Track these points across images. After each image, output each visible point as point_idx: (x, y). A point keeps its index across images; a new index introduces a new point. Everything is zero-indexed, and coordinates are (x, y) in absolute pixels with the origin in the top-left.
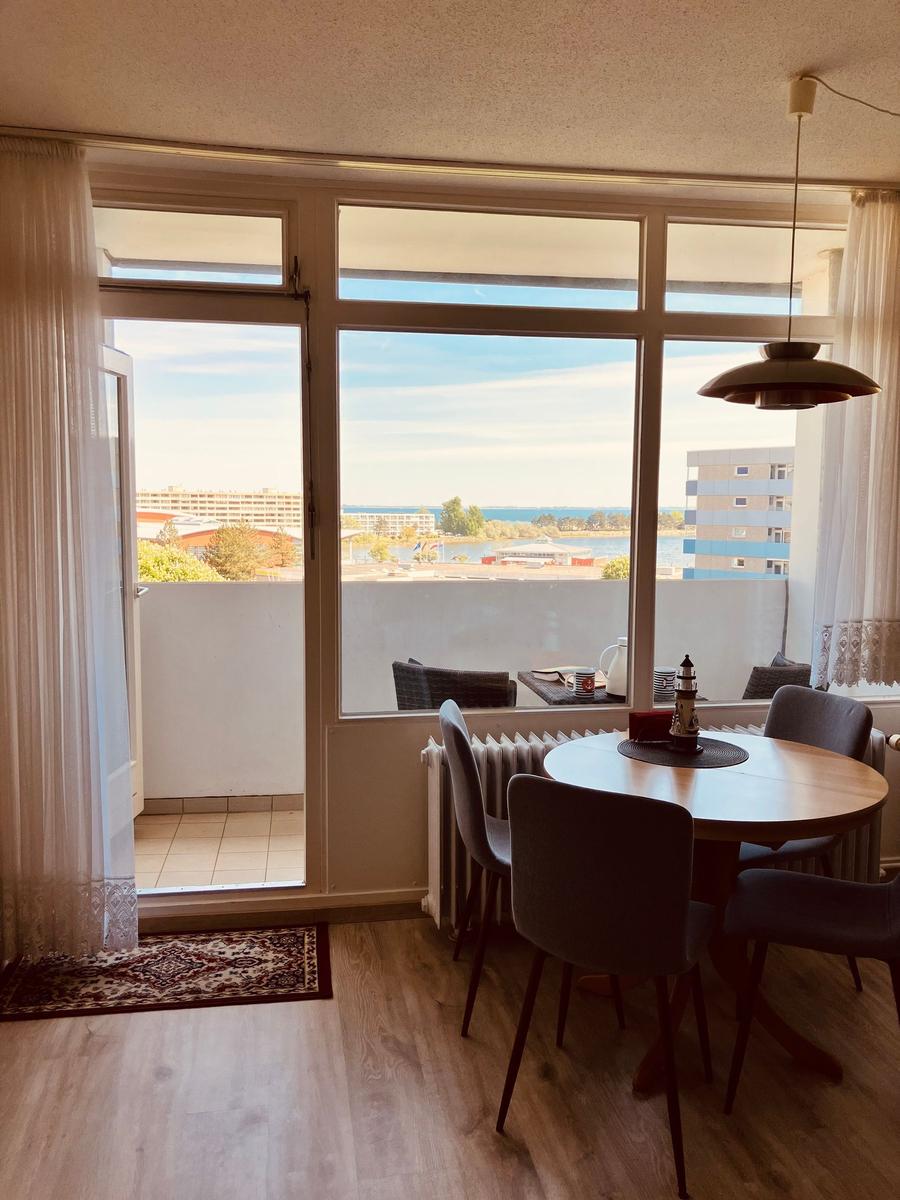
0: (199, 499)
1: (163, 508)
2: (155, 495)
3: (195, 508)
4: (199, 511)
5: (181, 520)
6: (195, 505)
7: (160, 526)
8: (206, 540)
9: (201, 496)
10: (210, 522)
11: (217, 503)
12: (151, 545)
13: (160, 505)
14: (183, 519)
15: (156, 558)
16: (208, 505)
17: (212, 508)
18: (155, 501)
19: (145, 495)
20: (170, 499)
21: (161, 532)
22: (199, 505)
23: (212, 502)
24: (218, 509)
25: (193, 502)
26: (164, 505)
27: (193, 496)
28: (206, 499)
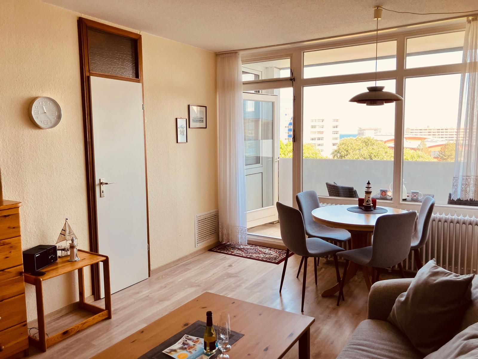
0: (441, 131)
1: (424, 135)
2: (421, 130)
3: (439, 135)
4: (441, 136)
5: (429, 140)
6: (439, 133)
7: (419, 142)
8: (439, 149)
9: (442, 129)
10: (443, 141)
11: (449, 132)
12: (410, 150)
13: (423, 134)
14: (430, 140)
15: (412, 156)
16: (445, 133)
17: (447, 135)
18: (421, 132)
19: (417, 130)
20: (428, 131)
21: (419, 145)
22: (441, 133)
23: (447, 132)
24: (449, 135)
25: (438, 132)
26: (425, 134)
27: (438, 130)
28: (444, 131)
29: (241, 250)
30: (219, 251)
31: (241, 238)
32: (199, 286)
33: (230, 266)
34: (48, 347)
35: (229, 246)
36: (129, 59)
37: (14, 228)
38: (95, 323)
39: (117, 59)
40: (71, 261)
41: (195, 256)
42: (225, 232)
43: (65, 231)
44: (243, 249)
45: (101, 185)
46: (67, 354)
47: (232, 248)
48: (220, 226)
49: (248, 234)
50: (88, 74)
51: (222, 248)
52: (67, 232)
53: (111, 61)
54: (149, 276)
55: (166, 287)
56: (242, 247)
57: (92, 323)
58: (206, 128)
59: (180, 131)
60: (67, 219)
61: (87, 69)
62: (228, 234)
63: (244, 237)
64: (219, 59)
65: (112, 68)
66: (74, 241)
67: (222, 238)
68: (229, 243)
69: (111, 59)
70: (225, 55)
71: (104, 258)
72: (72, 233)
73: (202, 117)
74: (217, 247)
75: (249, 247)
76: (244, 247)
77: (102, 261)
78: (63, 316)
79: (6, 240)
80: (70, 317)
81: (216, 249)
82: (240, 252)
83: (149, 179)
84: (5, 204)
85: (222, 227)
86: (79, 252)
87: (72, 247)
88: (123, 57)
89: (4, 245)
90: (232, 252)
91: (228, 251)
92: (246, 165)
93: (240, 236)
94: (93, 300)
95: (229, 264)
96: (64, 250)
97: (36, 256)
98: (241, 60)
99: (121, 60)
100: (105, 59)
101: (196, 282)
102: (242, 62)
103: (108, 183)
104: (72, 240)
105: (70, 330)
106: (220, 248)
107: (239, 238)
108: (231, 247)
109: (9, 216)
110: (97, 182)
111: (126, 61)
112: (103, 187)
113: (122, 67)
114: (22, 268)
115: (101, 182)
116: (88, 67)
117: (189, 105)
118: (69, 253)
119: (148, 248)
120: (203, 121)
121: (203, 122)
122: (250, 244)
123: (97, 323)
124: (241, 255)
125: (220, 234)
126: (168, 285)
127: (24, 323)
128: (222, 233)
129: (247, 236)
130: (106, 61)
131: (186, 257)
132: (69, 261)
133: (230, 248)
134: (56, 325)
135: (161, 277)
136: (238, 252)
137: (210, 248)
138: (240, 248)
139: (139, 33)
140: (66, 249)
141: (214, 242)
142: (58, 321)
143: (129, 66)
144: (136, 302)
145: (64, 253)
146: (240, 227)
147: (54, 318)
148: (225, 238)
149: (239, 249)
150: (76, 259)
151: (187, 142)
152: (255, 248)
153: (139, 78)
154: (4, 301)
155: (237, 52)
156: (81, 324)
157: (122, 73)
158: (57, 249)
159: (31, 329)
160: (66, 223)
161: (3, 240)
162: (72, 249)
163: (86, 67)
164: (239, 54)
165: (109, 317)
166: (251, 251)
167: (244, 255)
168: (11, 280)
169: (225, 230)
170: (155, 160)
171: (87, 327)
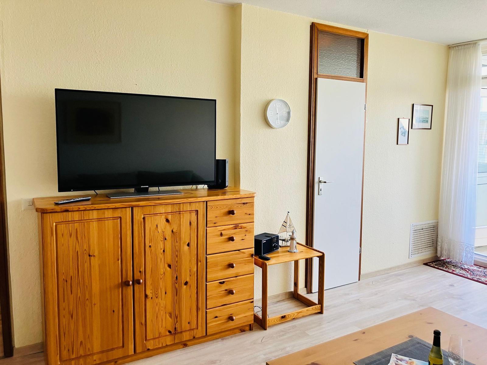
29: (465, 270)
30: (437, 267)
31: (466, 256)
32: (414, 300)
33: (452, 285)
34: (269, 326)
35: (449, 263)
36: (354, 59)
37: (249, 214)
38: (308, 314)
39: (343, 59)
40: (291, 252)
41: (408, 267)
42: (445, 246)
43: (286, 223)
44: (468, 269)
45: (320, 183)
46: (285, 337)
47: (453, 266)
48: (439, 240)
49: (475, 254)
50: (315, 76)
51: (440, 264)
52: (288, 224)
53: (338, 62)
54: (359, 280)
55: (377, 294)
56: (466, 267)
57: (305, 314)
58: (431, 129)
59: (402, 131)
60: (289, 212)
61: (315, 71)
62: (449, 250)
63: (469, 255)
64: (453, 51)
65: (338, 69)
66: (294, 234)
67: (441, 253)
68: (448, 260)
69: (338, 60)
70: (460, 47)
71: (320, 254)
72: (292, 226)
73: (427, 117)
74: (434, 262)
75: (475, 268)
76: (469, 267)
77: (318, 257)
78: (279, 301)
79: (243, 224)
80: (286, 304)
81: (433, 264)
82: (464, 272)
83: (365, 181)
84: (241, 193)
85: (442, 240)
86: (298, 244)
87: (292, 239)
88: (349, 57)
89: (241, 228)
90: (453, 271)
91: (448, 268)
92: (478, 173)
93: (464, 254)
94: (306, 293)
95: (450, 284)
96: (284, 240)
97: (263, 242)
98: (482, 51)
99: (347, 60)
100: (332, 61)
101: (411, 295)
102: (483, 53)
103: (327, 182)
104: (293, 233)
105: (287, 316)
106: (437, 264)
107: (463, 255)
108: (452, 264)
109: (247, 203)
110: (316, 180)
111: (352, 62)
112: (322, 185)
113: (348, 67)
114: (253, 251)
115: (320, 180)
116: (316, 69)
117: (414, 104)
118: (288, 244)
119: (360, 251)
120: (427, 121)
121: (428, 123)
122: (477, 265)
123: (310, 315)
124: (466, 276)
125: (439, 249)
126: (379, 292)
127: (252, 300)
128: (441, 248)
129: (475, 256)
130: (334, 62)
131: (398, 267)
132: (289, 252)
133: (450, 265)
134: (275, 308)
135: (371, 284)
136: (461, 272)
137: (425, 262)
138: (463, 267)
139: (366, 32)
140: (287, 240)
141: (430, 256)
142: (275, 305)
143: (354, 66)
144: (346, 303)
145: (284, 244)
146: (465, 244)
147: (272, 301)
148: (445, 253)
149: (462, 269)
150: (295, 251)
151: (408, 144)
152: (484, 270)
153: (363, 78)
154: (238, 277)
155: (476, 43)
156: (297, 312)
157: (347, 73)
158: (279, 238)
159: (255, 306)
160: (287, 216)
161: (241, 224)
162: (292, 241)
163: (315, 69)
164: (479, 45)
165: (321, 312)
166: (479, 273)
167: (469, 276)
168: (244, 260)
169: (446, 245)
170: (373, 161)
171: (301, 316)
